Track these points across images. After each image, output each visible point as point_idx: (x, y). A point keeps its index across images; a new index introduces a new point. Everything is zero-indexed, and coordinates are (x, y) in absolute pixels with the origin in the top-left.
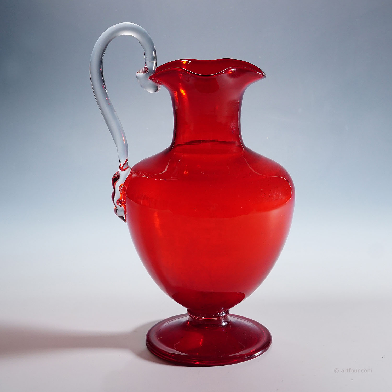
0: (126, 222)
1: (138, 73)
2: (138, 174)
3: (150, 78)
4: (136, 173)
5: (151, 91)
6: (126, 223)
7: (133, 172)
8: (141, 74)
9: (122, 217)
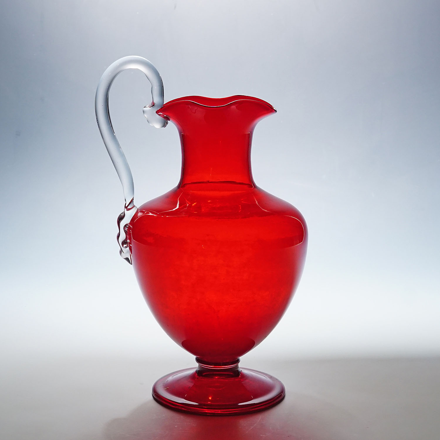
0: (132, 264)
1: (145, 107)
2: (143, 212)
3: (157, 112)
4: (141, 211)
5: (158, 126)
6: (132, 266)
7: (139, 211)
8: (148, 109)
9: (127, 259)
